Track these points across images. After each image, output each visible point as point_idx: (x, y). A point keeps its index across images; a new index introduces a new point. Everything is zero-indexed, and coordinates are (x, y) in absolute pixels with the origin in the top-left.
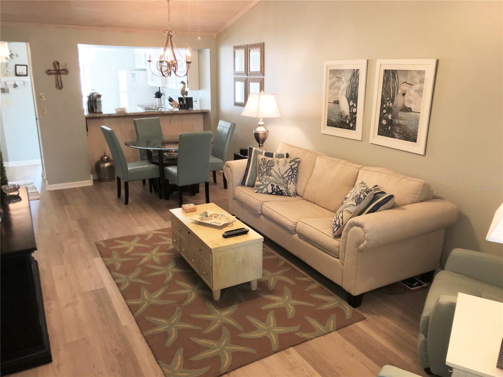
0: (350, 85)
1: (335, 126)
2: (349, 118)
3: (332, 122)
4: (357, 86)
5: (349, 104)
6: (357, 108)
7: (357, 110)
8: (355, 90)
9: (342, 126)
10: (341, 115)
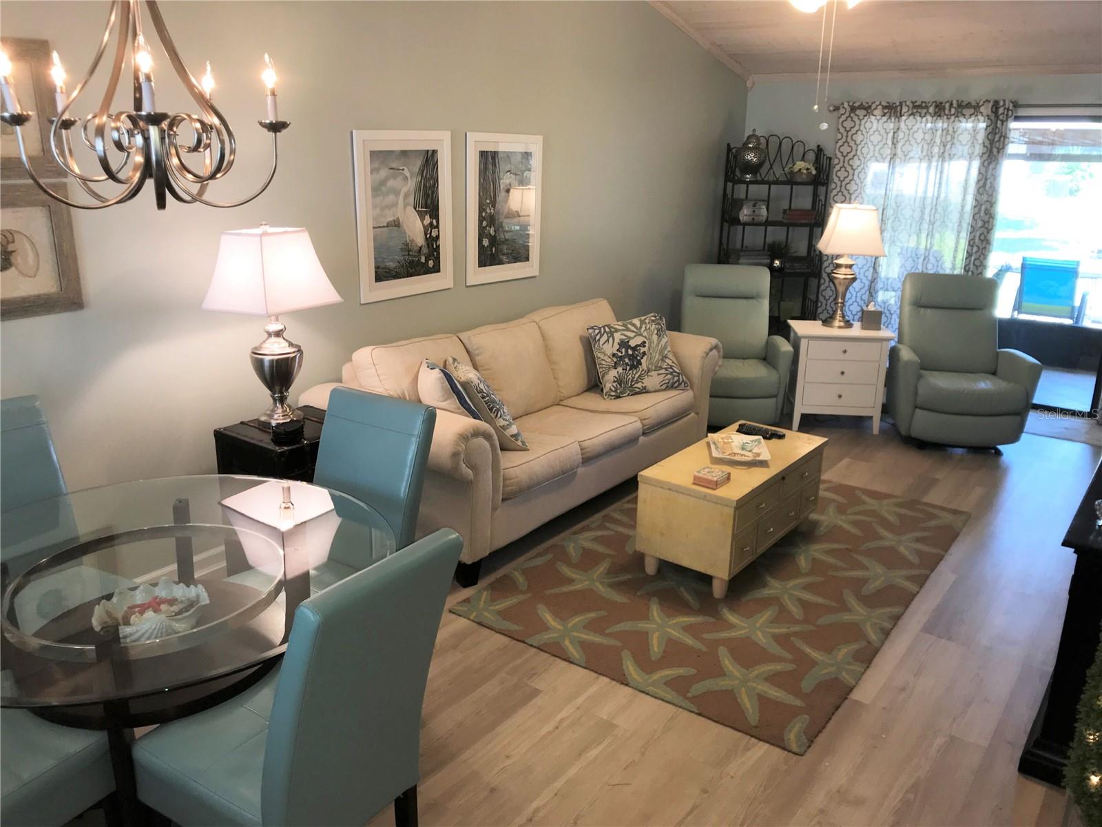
0: (421, 182)
1: (397, 276)
2: (425, 250)
3: (388, 269)
4: (435, 185)
5: (422, 223)
6: (438, 228)
7: (439, 231)
8: (433, 192)
9: (411, 271)
10: (407, 248)
